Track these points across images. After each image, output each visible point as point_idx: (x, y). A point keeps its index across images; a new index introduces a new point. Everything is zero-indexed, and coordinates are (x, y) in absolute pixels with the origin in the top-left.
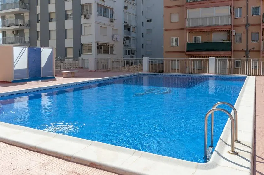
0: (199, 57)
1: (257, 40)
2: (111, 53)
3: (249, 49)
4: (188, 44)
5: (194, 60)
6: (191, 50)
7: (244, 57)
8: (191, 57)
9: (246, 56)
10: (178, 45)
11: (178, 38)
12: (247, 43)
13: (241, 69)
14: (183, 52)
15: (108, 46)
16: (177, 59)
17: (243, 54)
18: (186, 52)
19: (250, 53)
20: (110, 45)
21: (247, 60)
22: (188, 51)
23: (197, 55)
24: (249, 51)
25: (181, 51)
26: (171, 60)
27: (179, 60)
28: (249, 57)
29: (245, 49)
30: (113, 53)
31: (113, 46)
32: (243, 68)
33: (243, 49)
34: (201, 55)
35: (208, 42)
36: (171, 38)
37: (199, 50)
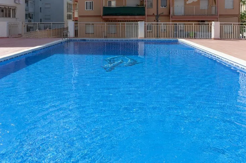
0: (115, 22)
1: (166, 5)
2: (13, 17)
3: (159, 13)
4: (104, 8)
5: (108, 24)
6: (108, 14)
7: (154, 21)
8: (107, 21)
9: (156, 21)
10: (92, 9)
11: (92, 2)
12: (157, 8)
13: (151, 32)
14: (100, 16)
15: (10, 9)
16: (91, 23)
17: (154, 18)
18: (103, 16)
19: (160, 18)
20: (12, 8)
21: (157, 24)
22: (104, 15)
23: (114, 20)
24: (159, 15)
25: (96, 15)
26: (86, 24)
27: (93, 24)
28: (159, 21)
29: (156, 14)
30: (15, 17)
31: (15, 9)
32: (153, 32)
33: (153, 14)
34: (117, 19)
35: (124, 7)
36: (86, 2)
37: (116, 15)
